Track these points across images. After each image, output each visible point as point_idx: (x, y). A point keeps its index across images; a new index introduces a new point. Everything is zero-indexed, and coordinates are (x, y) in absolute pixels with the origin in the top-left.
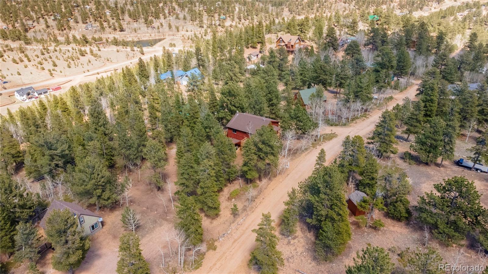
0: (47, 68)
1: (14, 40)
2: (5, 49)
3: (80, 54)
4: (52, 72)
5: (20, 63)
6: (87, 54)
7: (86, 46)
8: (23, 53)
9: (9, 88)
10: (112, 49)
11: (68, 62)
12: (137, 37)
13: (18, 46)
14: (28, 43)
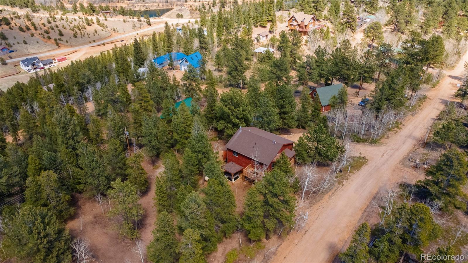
0: (53, 38)
1: (21, 8)
2: (12, 16)
3: (87, 24)
4: (59, 42)
5: (27, 31)
6: (94, 23)
7: (93, 15)
8: (30, 21)
9: (15, 57)
10: (119, 19)
11: (75, 32)
12: (145, 7)
13: (25, 14)
14: (34, 11)
